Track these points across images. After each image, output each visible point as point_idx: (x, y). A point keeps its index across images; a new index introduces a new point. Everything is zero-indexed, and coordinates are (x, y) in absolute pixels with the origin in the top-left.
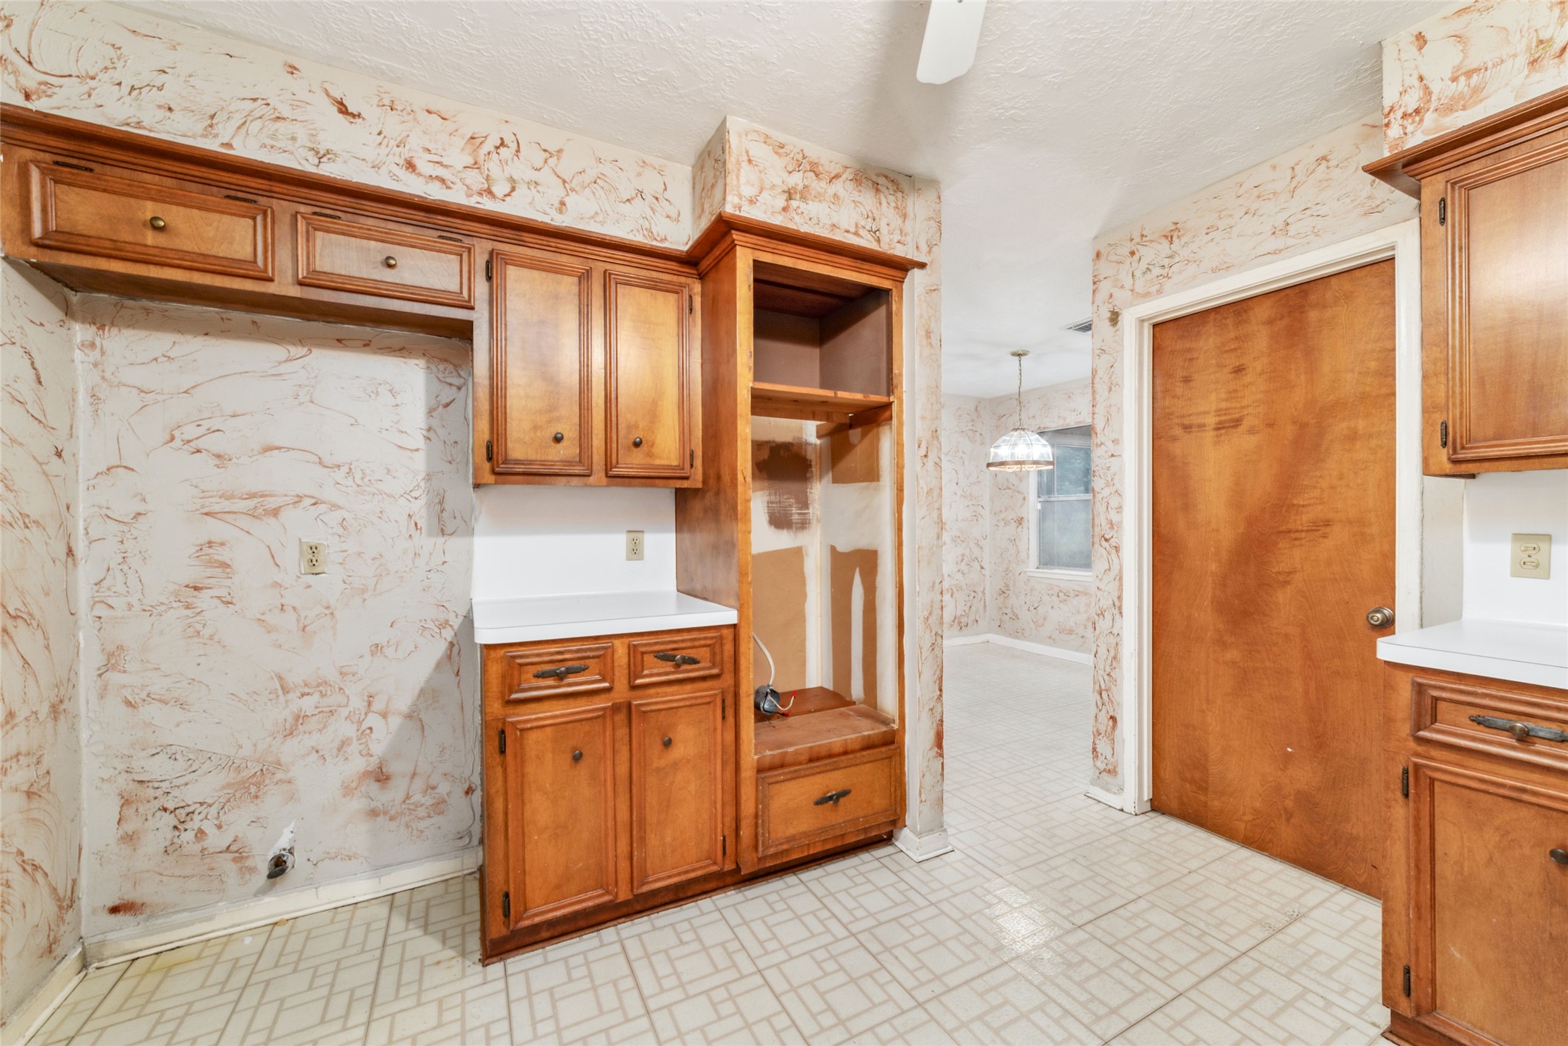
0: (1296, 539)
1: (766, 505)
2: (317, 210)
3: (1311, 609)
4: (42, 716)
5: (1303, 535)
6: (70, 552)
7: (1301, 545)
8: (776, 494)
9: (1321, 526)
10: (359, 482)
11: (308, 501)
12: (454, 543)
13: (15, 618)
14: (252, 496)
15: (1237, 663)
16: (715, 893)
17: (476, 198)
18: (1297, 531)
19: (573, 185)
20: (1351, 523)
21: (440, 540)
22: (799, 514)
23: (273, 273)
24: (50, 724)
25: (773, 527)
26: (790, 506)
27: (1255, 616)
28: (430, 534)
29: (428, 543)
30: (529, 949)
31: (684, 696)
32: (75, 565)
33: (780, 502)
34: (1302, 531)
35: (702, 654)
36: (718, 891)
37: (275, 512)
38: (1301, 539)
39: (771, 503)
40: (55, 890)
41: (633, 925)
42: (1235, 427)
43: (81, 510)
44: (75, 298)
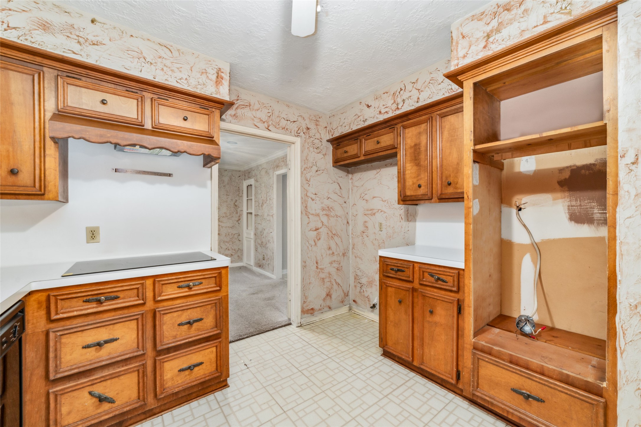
1: (567, 208)
2: (367, 135)
4: (340, 255)
6: (348, 223)
8: (576, 200)
10: (389, 205)
11: (380, 211)
12: (411, 224)
13: (334, 235)
14: (371, 210)
16: (459, 396)
17: (395, 112)
19: (422, 90)
21: (408, 223)
22: (601, 213)
23: (360, 155)
24: (342, 257)
25: (573, 222)
26: (592, 208)
28: (405, 221)
29: (404, 223)
30: (392, 360)
31: (439, 295)
32: (349, 225)
33: (580, 205)
35: (449, 279)
36: (461, 397)
37: (374, 214)
39: (572, 206)
40: (343, 291)
41: (421, 379)
43: (350, 214)
44: (350, 169)
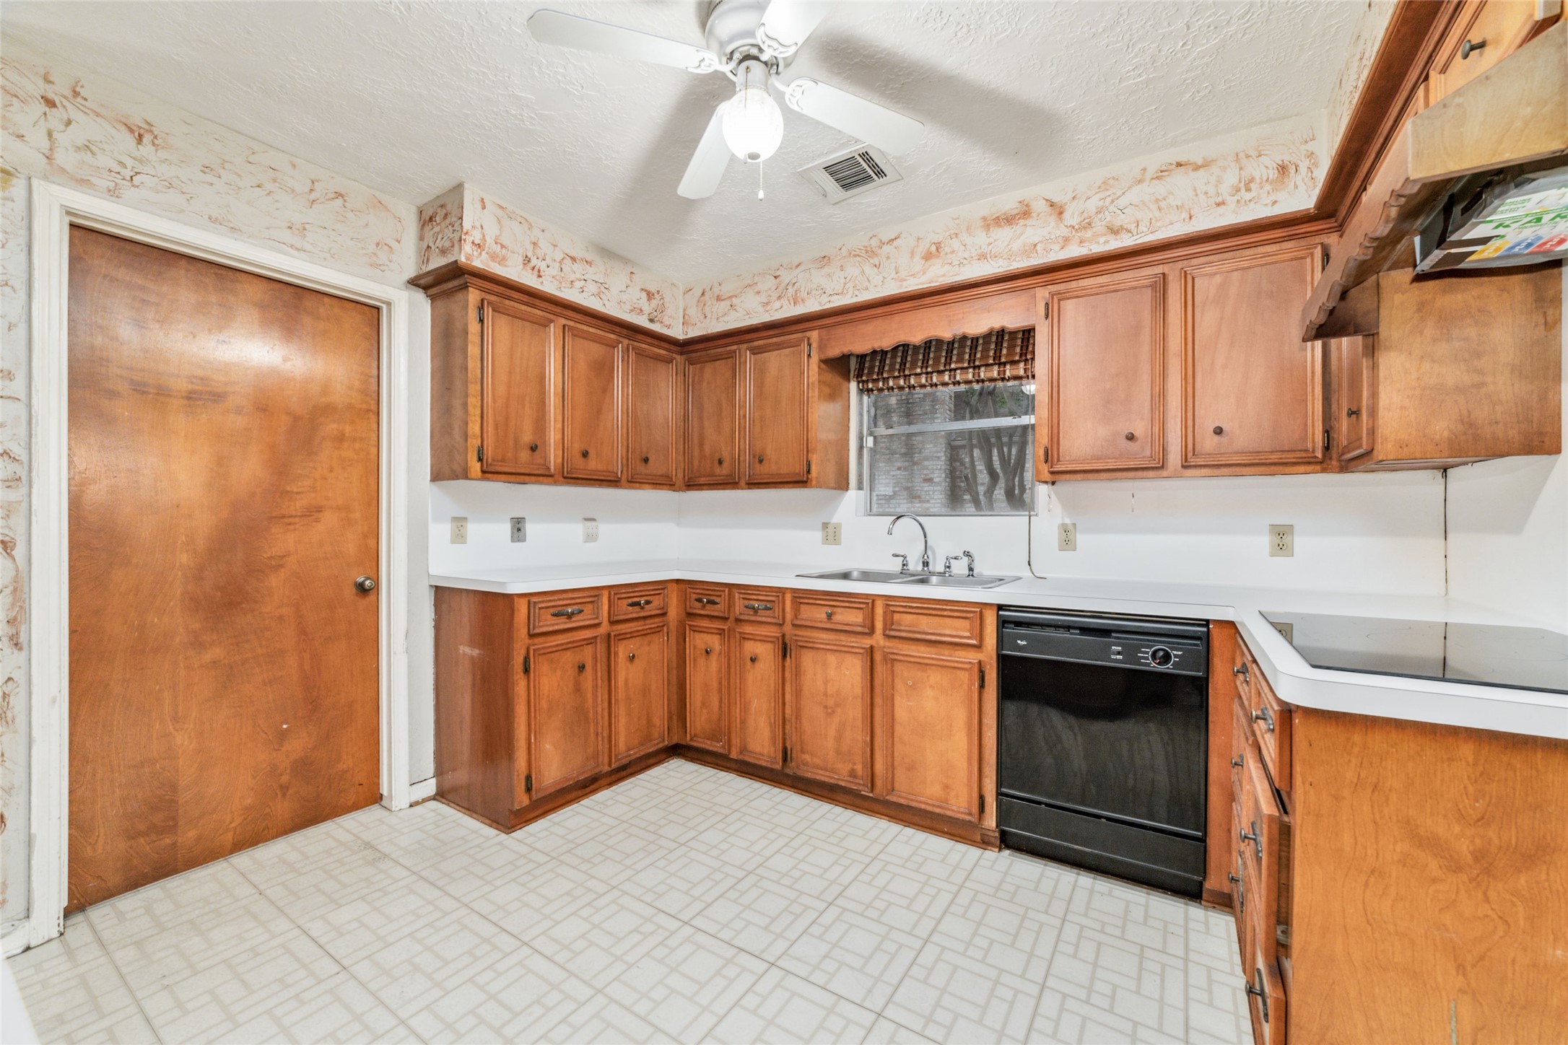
0: (290, 524)
3: (305, 587)
5: (297, 520)
7: (295, 529)
9: (314, 512)
15: (220, 661)
18: (291, 516)
20: (339, 509)
27: (244, 606)
34: (296, 516)
38: (295, 524)
42: (215, 401)
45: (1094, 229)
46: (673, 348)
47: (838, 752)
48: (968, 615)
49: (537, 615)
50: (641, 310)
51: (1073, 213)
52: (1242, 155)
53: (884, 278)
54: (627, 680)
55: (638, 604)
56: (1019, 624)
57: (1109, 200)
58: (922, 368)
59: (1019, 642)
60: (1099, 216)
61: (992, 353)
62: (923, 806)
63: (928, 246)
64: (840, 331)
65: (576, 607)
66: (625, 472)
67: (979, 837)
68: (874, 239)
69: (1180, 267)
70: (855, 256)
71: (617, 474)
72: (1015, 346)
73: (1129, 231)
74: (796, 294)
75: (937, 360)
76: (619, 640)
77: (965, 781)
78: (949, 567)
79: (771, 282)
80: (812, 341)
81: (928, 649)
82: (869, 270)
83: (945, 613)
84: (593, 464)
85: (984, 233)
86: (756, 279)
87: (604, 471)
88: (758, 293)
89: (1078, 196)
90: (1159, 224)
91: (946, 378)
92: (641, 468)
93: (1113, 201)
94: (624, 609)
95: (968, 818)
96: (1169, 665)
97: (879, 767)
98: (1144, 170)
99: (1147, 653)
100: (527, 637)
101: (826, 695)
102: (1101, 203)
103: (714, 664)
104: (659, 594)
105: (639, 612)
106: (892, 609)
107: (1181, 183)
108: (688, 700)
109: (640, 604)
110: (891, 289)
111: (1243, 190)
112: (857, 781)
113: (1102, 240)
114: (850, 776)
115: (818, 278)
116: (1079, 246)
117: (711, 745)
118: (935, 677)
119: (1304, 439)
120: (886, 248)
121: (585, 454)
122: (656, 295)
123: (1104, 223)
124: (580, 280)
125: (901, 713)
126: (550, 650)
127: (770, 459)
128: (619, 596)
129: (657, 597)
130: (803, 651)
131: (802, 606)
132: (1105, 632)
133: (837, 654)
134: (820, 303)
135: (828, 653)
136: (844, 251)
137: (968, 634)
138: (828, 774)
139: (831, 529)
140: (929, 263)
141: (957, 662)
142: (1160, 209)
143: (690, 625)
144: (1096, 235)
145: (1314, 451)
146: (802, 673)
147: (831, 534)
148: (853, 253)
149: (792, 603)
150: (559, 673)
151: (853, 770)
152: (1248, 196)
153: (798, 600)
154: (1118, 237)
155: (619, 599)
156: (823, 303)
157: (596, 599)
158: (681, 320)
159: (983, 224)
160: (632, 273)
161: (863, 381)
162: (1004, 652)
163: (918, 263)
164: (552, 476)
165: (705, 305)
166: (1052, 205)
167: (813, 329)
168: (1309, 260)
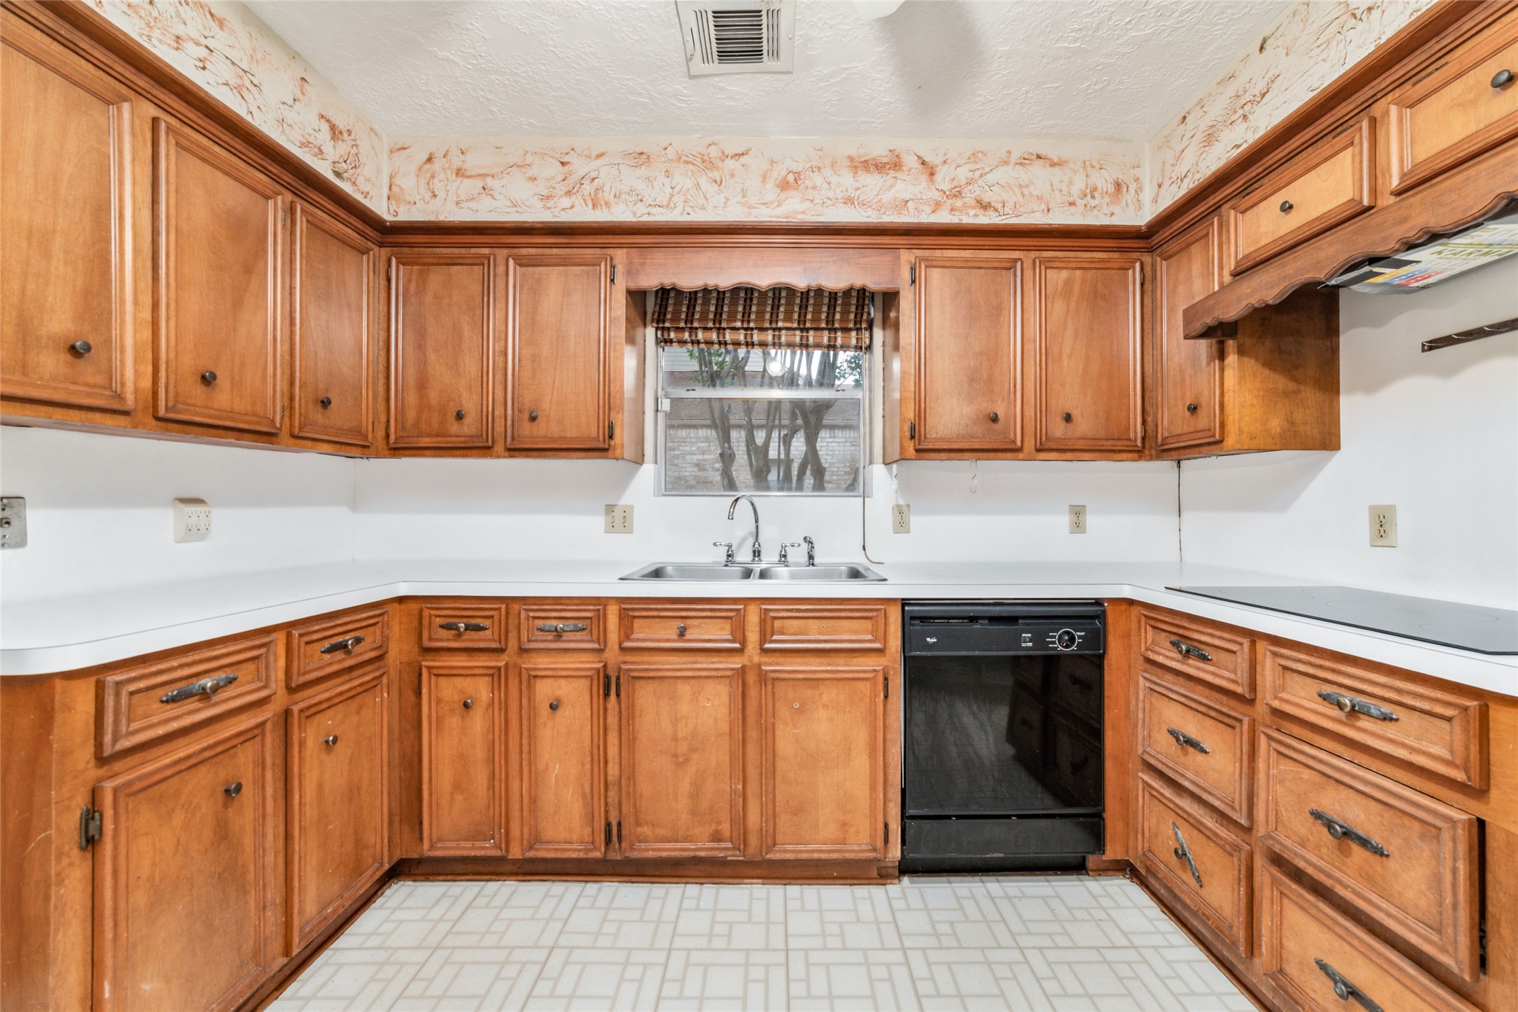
45: (965, 200)
46: (368, 231)
47: (694, 813)
48: (870, 614)
49: (124, 709)
50: (321, 152)
51: (944, 178)
52: (1087, 163)
53: (727, 199)
54: (320, 786)
55: (343, 646)
56: (924, 619)
57: (977, 173)
58: (743, 321)
59: (928, 639)
60: (970, 187)
61: (824, 316)
62: (816, 856)
63: (784, 173)
64: (659, 256)
65: (222, 675)
66: (287, 419)
67: (876, 872)
68: (713, 147)
69: (1033, 256)
70: (687, 162)
71: (273, 421)
72: (849, 312)
73: (996, 210)
74: (596, 194)
75: (760, 314)
76: (308, 717)
77: (867, 812)
78: (785, 556)
79: (554, 169)
80: (616, 262)
81: (818, 660)
82: (704, 182)
83: (843, 614)
84: (224, 399)
85: (851, 175)
86: (529, 159)
87: (247, 414)
88: (533, 179)
89: (949, 161)
90: (1023, 209)
91: (741, 336)
92: (318, 416)
93: (981, 176)
94: (317, 661)
95: (872, 855)
96: (1074, 647)
97: (754, 818)
98: (1009, 152)
99: (1054, 637)
100: (92, 763)
101: (675, 739)
102: (970, 175)
103: (478, 722)
104: (375, 624)
105: (343, 660)
106: (772, 614)
107: (1039, 175)
108: (425, 787)
109: (346, 646)
110: (733, 214)
111: (1089, 196)
112: (723, 845)
113: (972, 212)
114: (712, 841)
115: (632, 178)
116: (950, 213)
117: (473, 848)
118: (829, 694)
119: (1128, 429)
120: (730, 164)
121: (207, 380)
122: (345, 135)
123: (973, 196)
124: (198, 44)
125: (785, 743)
126: (158, 777)
127: (548, 416)
128: (307, 639)
129: (372, 629)
130: (638, 684)
131: (635, 620)
132: (1013, 620)
133: (692, 682)
134: (635, 213)
135: (679, 681)
136: (670, 152)
137: (870, 637)
138: (679, 845)
139: (618, 514)
140: (784, 195)
141: (858, 672)
142: (1023, 195)
143: (429, 668)
144: (965, 206)
145: (1136, 441)
146: (637, 713)
147: (618, 519)
148: (684, 158)
149: (620, 618)
150: (178, 818)
151: (717, 832)
152: (1093, 203)
153: (631, 613)
154: (987, 213)
155: (307, 643)
156: (639, 214)
157: (263, 651)
158: (385, 192)
159: (849, 164)
160: (303, 79)
161: (663, 328)
162: (913, 653)
163: (771, 193)
164: (126, 413)
165: (433, 177)
166: (923, 163)
167: (620, 246)
168: (1130, 272)
